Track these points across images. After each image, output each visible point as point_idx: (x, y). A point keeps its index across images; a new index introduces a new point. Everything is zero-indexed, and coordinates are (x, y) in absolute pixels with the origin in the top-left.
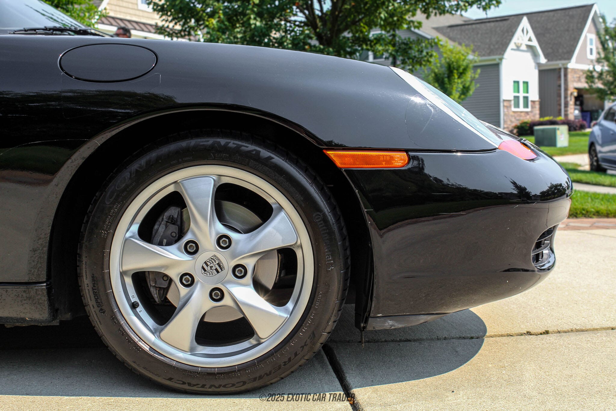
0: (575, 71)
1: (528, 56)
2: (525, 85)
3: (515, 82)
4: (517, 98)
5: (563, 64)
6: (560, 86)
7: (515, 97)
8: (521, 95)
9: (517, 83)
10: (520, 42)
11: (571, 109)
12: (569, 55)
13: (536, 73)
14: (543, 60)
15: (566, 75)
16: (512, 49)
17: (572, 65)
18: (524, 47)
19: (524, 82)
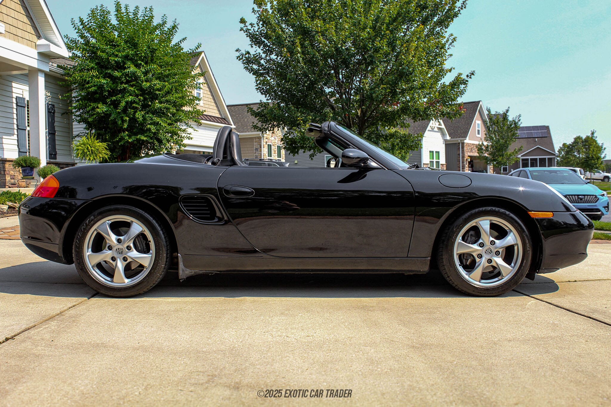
0: (468, 145)
1: (439, 135)
2: (437, 154)
3: (430, 152)
4: (432, 162)
5: (461, 141)
6: (459, 155)
7: (430, 162)
8: (435, 160)
9: (431, 152)
10: (434, 125)
11: (466, 170)
12: (465, 134)
13: (444, 146)
14: (448, 138)
15: (463, 148)
16: (429, 130)
17: (467, 141)
18: (436, 129)
19: (436, 152)
